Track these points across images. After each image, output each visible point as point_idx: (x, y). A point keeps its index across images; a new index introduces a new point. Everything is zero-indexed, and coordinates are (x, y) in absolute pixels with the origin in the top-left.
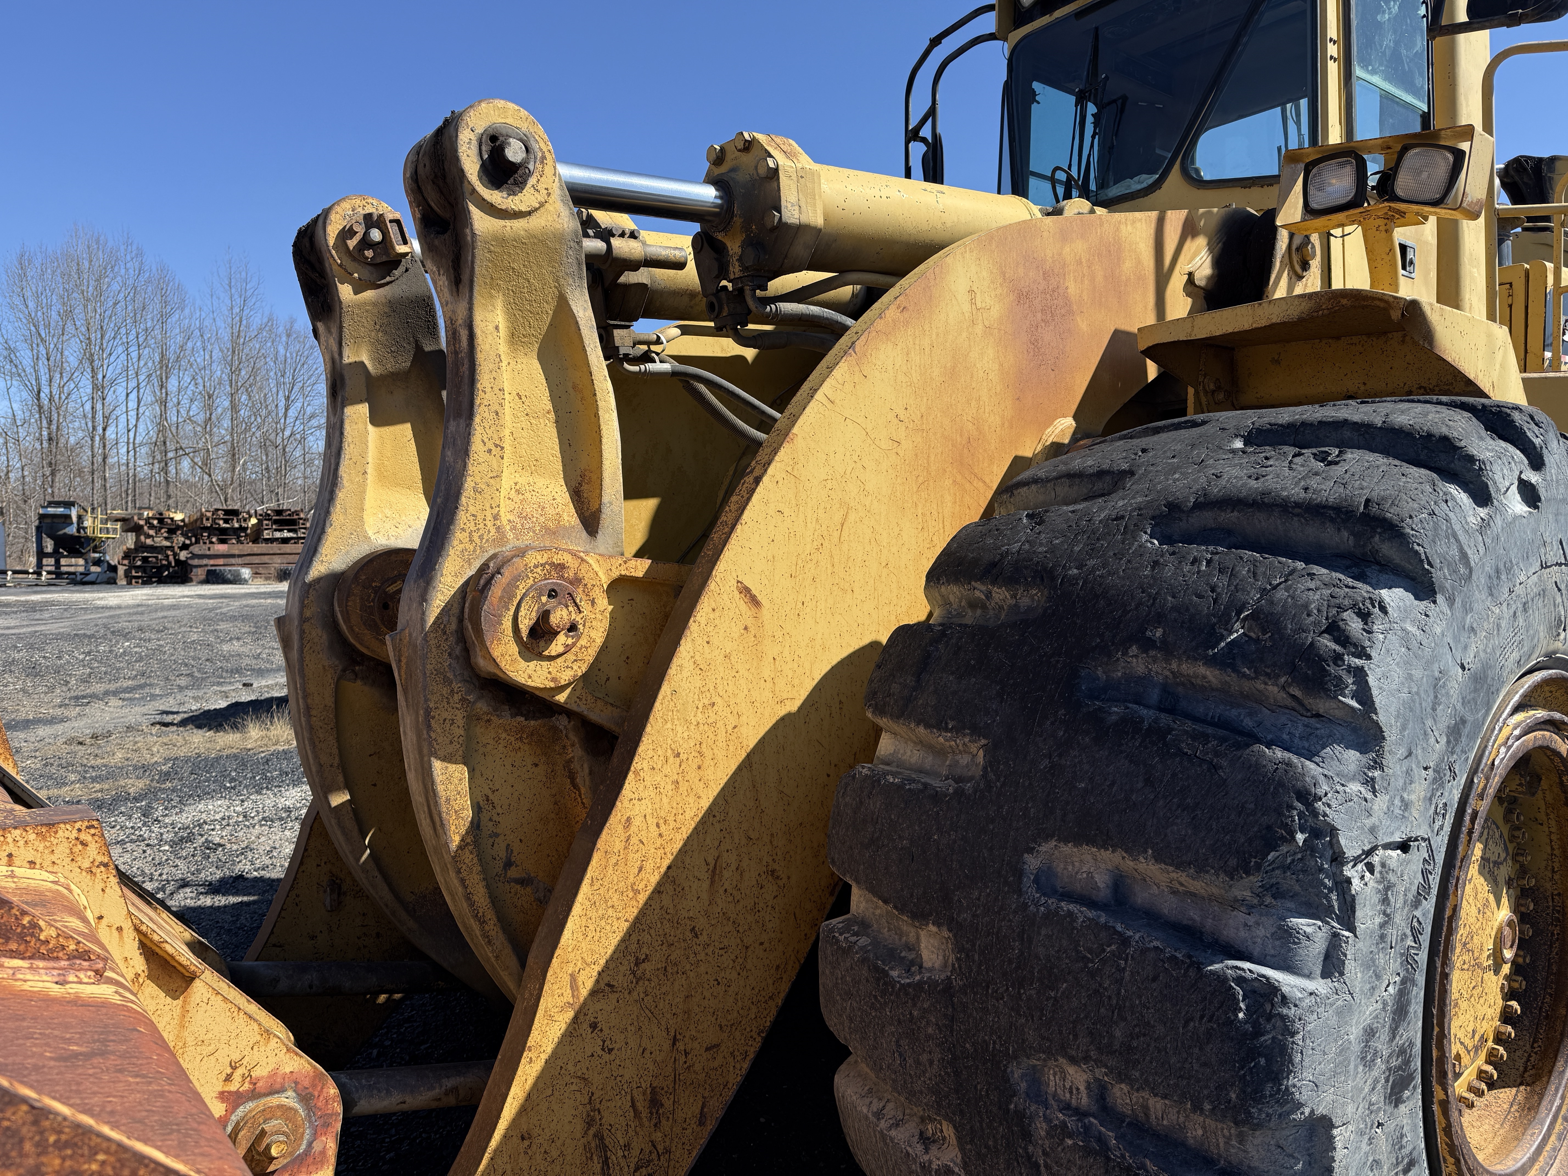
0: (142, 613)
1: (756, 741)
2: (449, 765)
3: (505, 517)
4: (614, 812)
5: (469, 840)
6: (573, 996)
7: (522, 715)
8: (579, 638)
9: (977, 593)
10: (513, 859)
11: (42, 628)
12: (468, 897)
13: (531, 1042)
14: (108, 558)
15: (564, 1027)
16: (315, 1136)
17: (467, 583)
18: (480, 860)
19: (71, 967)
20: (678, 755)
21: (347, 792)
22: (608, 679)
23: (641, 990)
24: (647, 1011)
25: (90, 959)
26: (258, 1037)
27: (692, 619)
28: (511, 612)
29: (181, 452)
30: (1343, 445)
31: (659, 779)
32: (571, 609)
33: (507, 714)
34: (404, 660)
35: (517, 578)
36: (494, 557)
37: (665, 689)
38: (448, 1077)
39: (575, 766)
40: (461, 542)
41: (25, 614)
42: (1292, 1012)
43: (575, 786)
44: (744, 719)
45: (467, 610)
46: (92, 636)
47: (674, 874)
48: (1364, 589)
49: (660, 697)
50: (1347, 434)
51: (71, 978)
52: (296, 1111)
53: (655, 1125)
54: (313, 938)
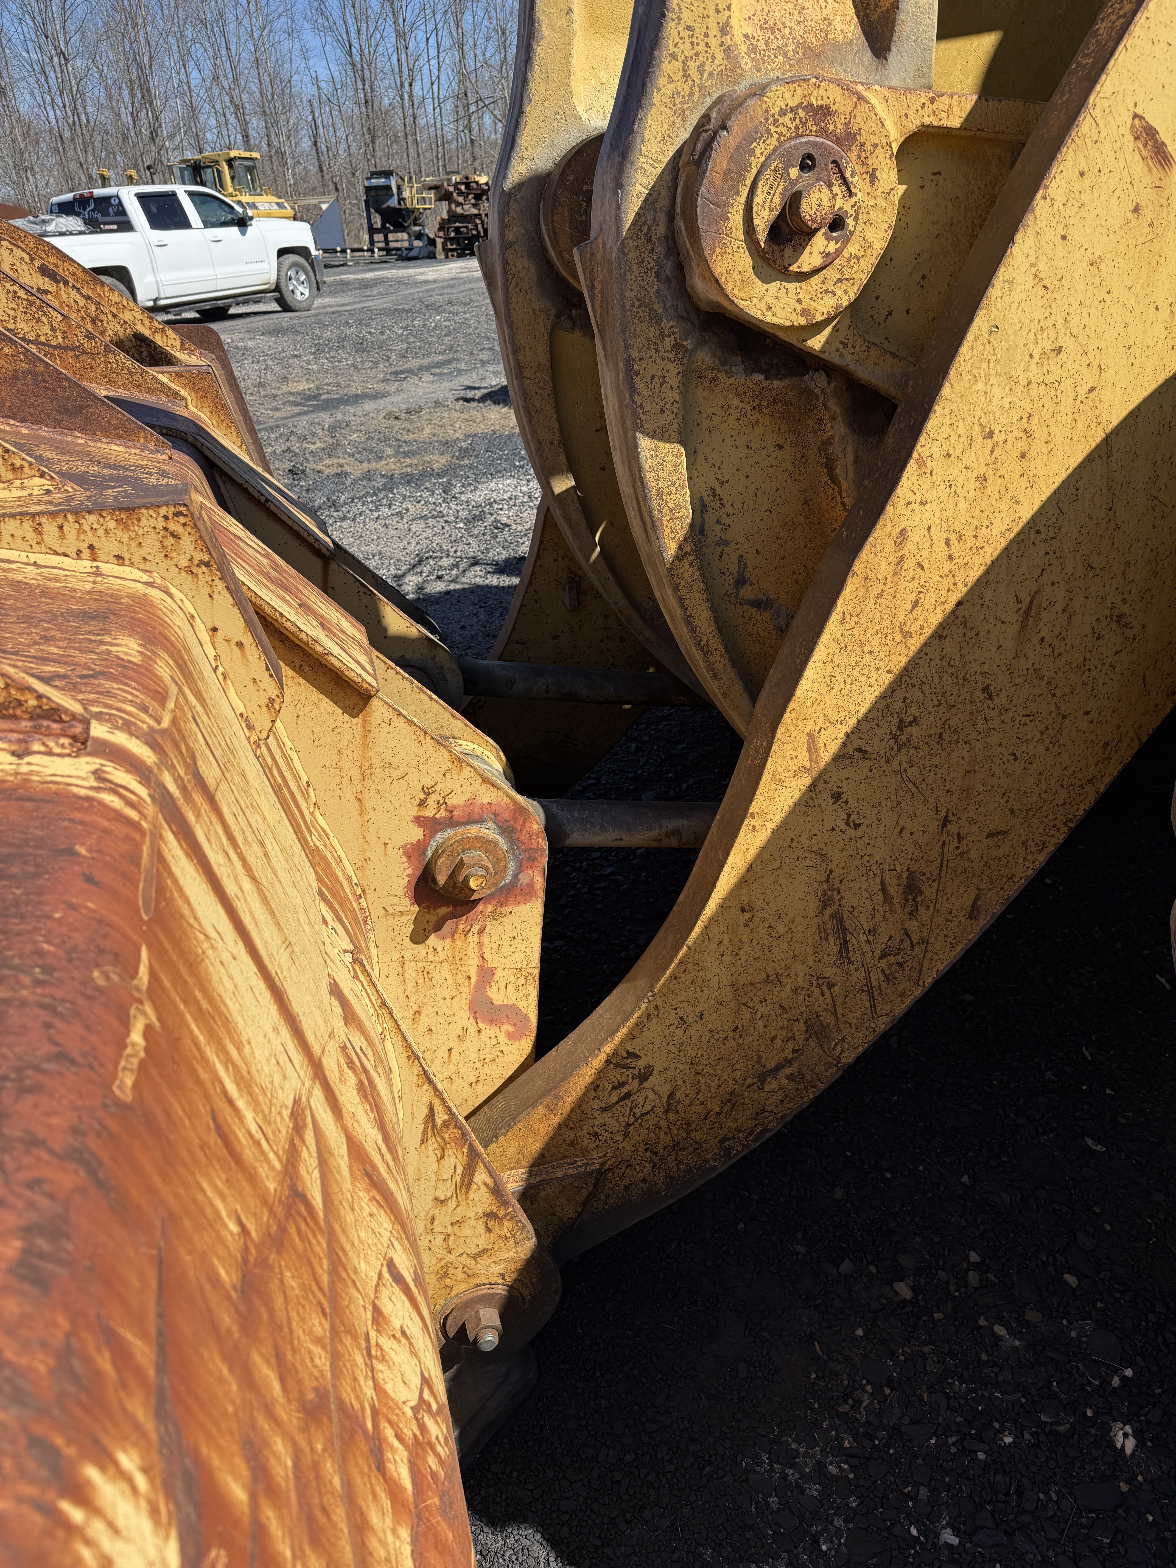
0: (453, 286)
1: (1125, 413)
2: (660, 444)
3: (740, 28)
4: (881, 521)
5: (688, 549)
6: (811, 760)
7: (761, 371)
8: (846, 241)
10: (747, 575)
11: (370, 304)
12: (688, 620)
13: (754, 808)
14: (427, 231)
15: (797, 795)
16: (520, 869)
17: (679, 153)
18: (703, 575)
19: (37, 729)
20: (991, 435)
21: (571, 476)
22: (890, 313)
23: (905, 759)
24: (910, 785)
25: (61, 721)
26: (450, 765)
27: (1041, 192)
28: (742, 199)
29: (481, 104)
31: (955, 472)
32: (836, 189)
33: (739, 369)
34: (598, 287)
35: (751, 137)
36: (720, 100)
37: (980, 323)
38: (669, 818)
39: (835, 449)
40: (670, 80)
41: (357, 291)
43: (834, 479)
44: (1108, 375)
45: (679, 200)
46: (407, 311)
47: (966, 613)
49: (970, 336)
51: (36, 747)
52: (496, 844)
53: (911, 913)
54: (555, 637)
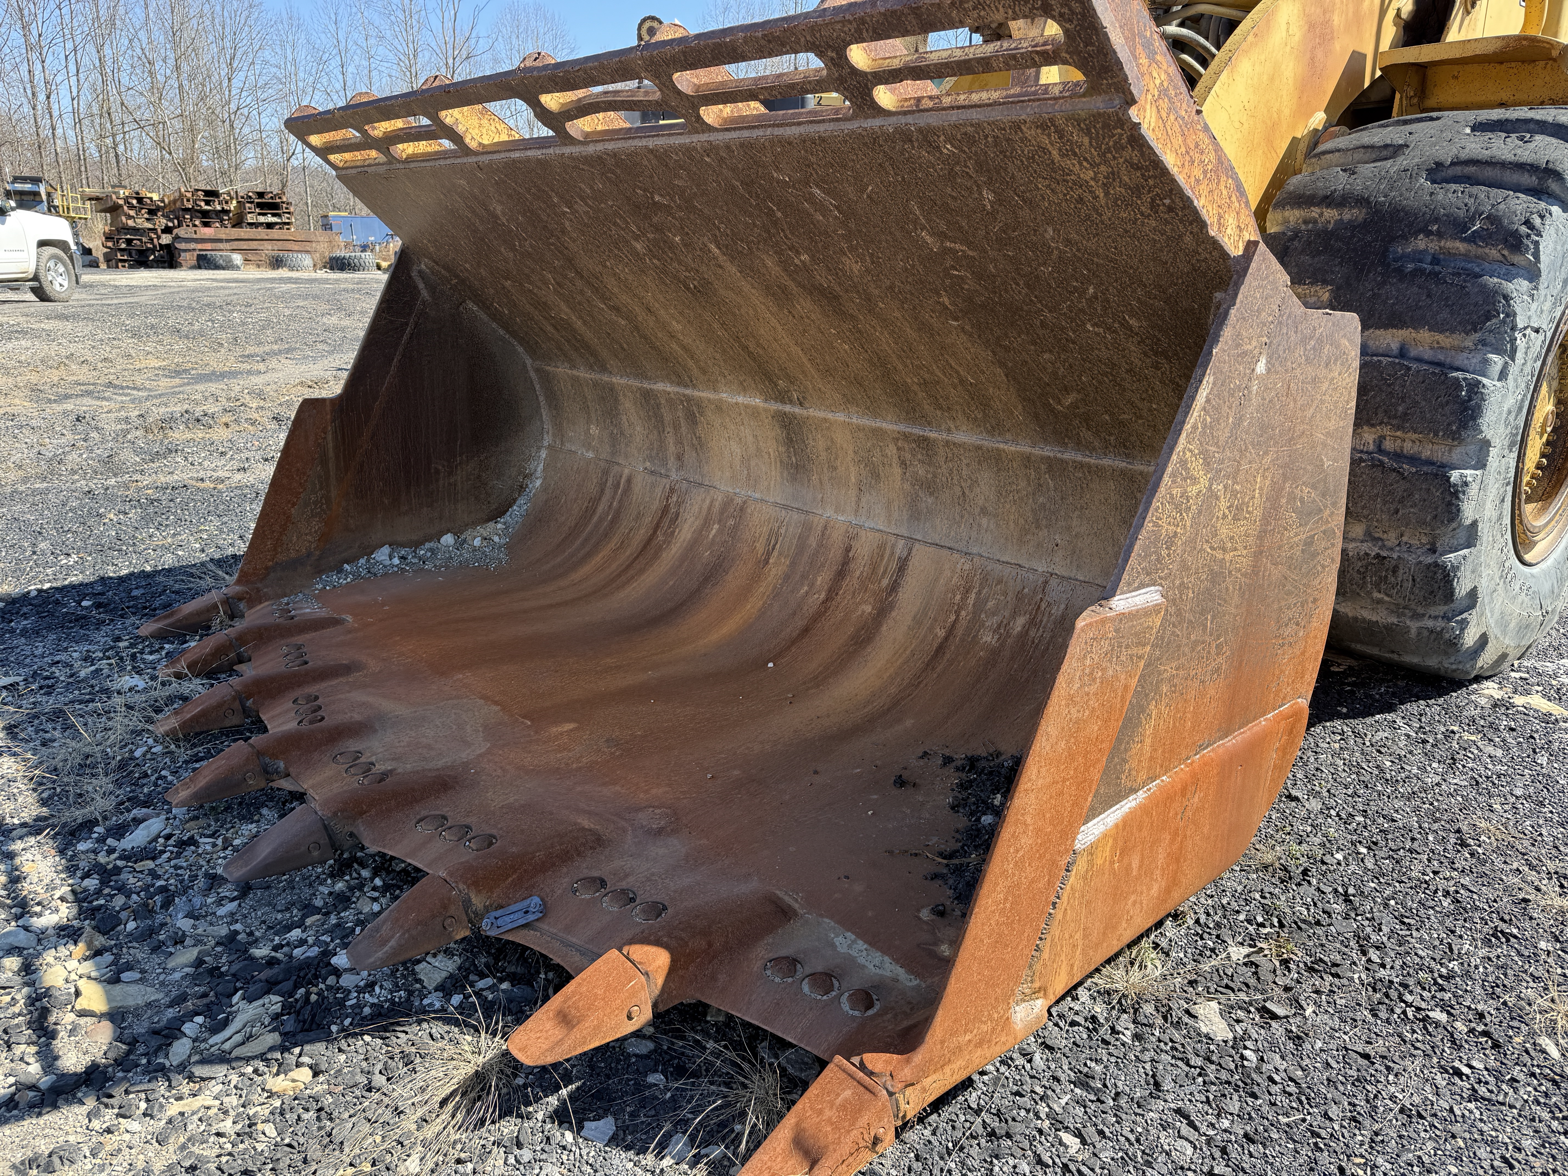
9: (1313, 214)
30: (1533, 132)
42: (1485, 391)
48: (1543, 205)
50: (1532, 126)
